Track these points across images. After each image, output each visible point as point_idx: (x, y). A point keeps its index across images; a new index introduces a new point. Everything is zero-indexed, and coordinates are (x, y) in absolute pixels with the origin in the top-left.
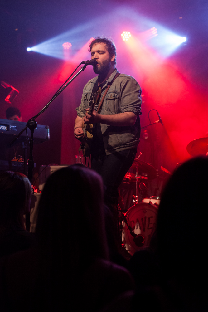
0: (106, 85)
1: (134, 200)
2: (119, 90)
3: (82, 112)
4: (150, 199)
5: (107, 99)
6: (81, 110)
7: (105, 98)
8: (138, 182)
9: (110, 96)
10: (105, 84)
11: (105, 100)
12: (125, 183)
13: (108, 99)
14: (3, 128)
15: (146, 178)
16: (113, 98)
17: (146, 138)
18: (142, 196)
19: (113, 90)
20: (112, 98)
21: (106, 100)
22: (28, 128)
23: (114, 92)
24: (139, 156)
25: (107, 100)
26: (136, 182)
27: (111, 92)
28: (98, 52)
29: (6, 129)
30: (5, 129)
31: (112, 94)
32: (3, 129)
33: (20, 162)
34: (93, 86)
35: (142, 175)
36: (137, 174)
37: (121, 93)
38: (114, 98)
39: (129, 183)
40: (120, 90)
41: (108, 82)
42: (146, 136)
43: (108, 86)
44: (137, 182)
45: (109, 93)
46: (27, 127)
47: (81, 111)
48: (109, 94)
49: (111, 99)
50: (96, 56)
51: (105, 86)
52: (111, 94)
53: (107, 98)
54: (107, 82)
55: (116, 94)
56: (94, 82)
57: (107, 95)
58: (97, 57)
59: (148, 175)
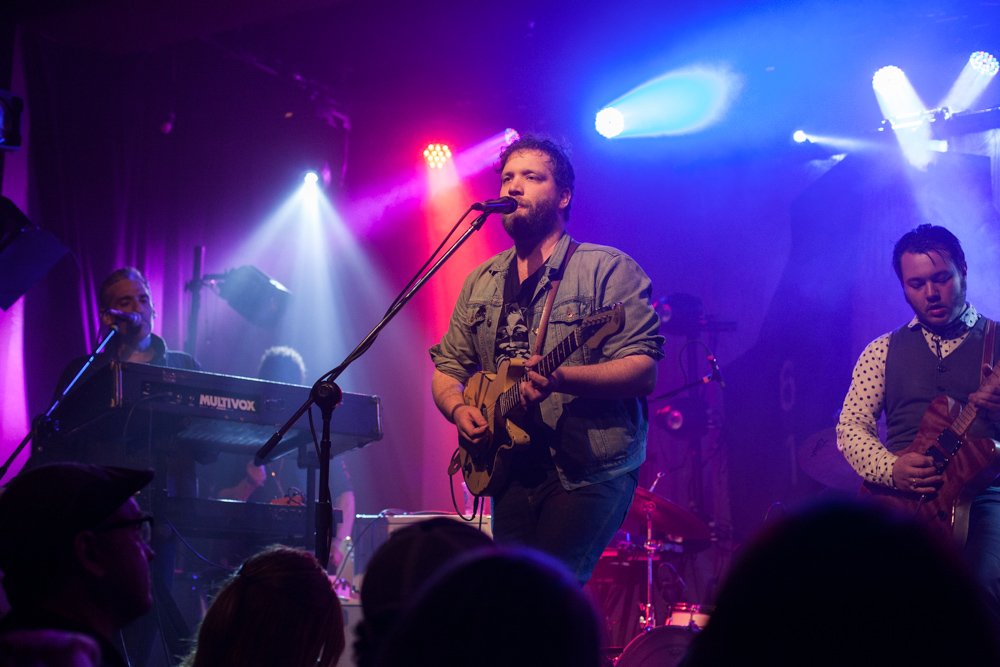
0: (545, 279)
1: (642, 618)
2: (591, 294)
3: (455, 361)
4: (693, 613)
5: (555, 323)
6: (451, 353)
7: (551, 320)
8: (653, 562)
9: (565, 312)
10: (544, 277)
11: (551, 326)
12: (617, 563)
13: (560, 322)
14: (243, 405)
15: (679, 549)
16: (574, 319)
17: (676, 426)
18: (666, 604)
19: (572, 295)
20: (571, 317)
21: (553, 326)
22: (314, 406)
23: (578, 300)
24: (655, 483)
25: (558, 325)
26: (646, 562)
27: (566, 302)
28: (526, 173)
29: (253, 410)
30: (249, 409)
31: (572, 305)
32: (243, 408)
33: (296, 507)
34: (502, 282)
35: (666, 541)
36: (649, 537)
37: (597, 302)
38: (577, 317)
39: (626, 564)
40: (595, 293)
41: (552, 270)
42: (675, 420)
43: (554, 284)
44: (650, 560)
45: (563, 304)
46: (311, 403)
47: (450, 355)
48: (561, 307)
49: (569, 320)
50: (517, 186)
51: (545, 282)
52: (569, 308)
53: (556, 320)
54: (548, 271)
55: (582, 307)
56: (502, 268)
57: (554, 311)
58: (519, 189)
59: (684, 540)
